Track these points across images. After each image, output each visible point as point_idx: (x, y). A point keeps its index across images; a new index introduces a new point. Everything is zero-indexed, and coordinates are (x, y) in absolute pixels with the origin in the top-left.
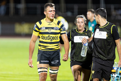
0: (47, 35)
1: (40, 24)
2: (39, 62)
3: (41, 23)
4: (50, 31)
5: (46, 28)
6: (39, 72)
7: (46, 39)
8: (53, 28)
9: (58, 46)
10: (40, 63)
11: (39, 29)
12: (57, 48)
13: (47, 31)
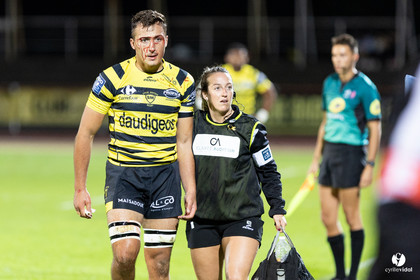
0: (141, 115)
1: (120, 76)
2: (111, 204)
3: (120, 73)
4: (150, 100)
5: (140, 91)
6: (113, 237)
7: (138, 127)
8: (160, 92)
9: (173, 152)
10: (116, 206)
11: (115, 92)
12: (172, 158)
13: (141, 99)
